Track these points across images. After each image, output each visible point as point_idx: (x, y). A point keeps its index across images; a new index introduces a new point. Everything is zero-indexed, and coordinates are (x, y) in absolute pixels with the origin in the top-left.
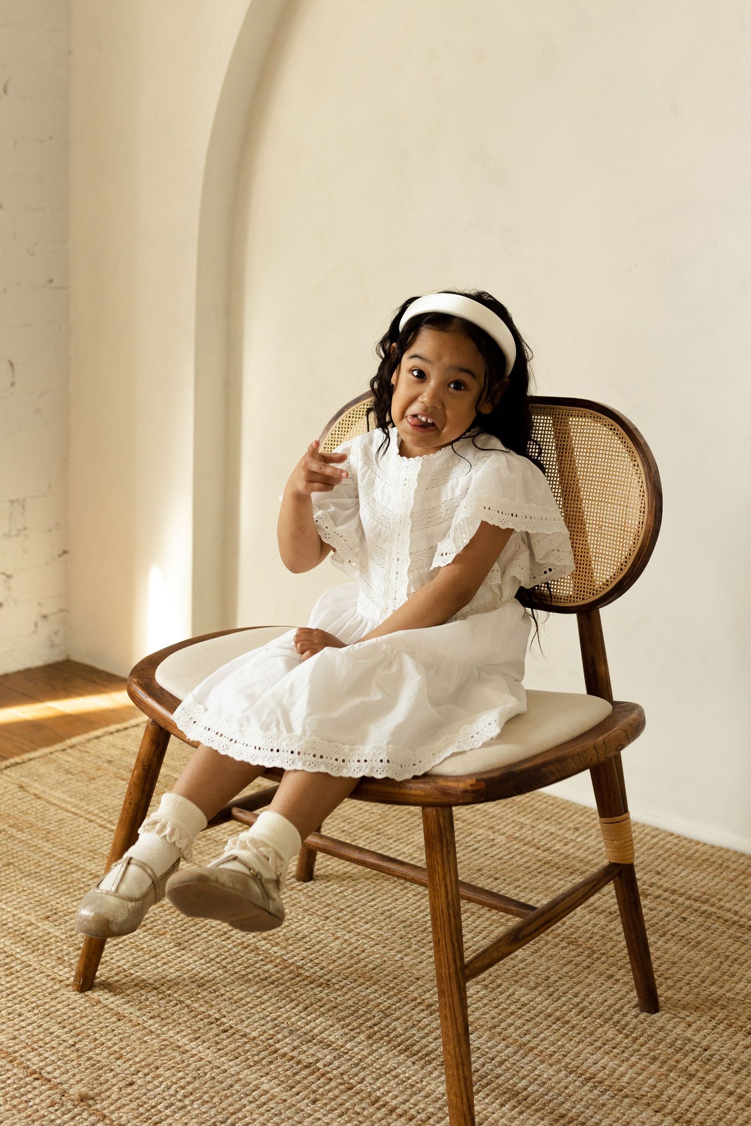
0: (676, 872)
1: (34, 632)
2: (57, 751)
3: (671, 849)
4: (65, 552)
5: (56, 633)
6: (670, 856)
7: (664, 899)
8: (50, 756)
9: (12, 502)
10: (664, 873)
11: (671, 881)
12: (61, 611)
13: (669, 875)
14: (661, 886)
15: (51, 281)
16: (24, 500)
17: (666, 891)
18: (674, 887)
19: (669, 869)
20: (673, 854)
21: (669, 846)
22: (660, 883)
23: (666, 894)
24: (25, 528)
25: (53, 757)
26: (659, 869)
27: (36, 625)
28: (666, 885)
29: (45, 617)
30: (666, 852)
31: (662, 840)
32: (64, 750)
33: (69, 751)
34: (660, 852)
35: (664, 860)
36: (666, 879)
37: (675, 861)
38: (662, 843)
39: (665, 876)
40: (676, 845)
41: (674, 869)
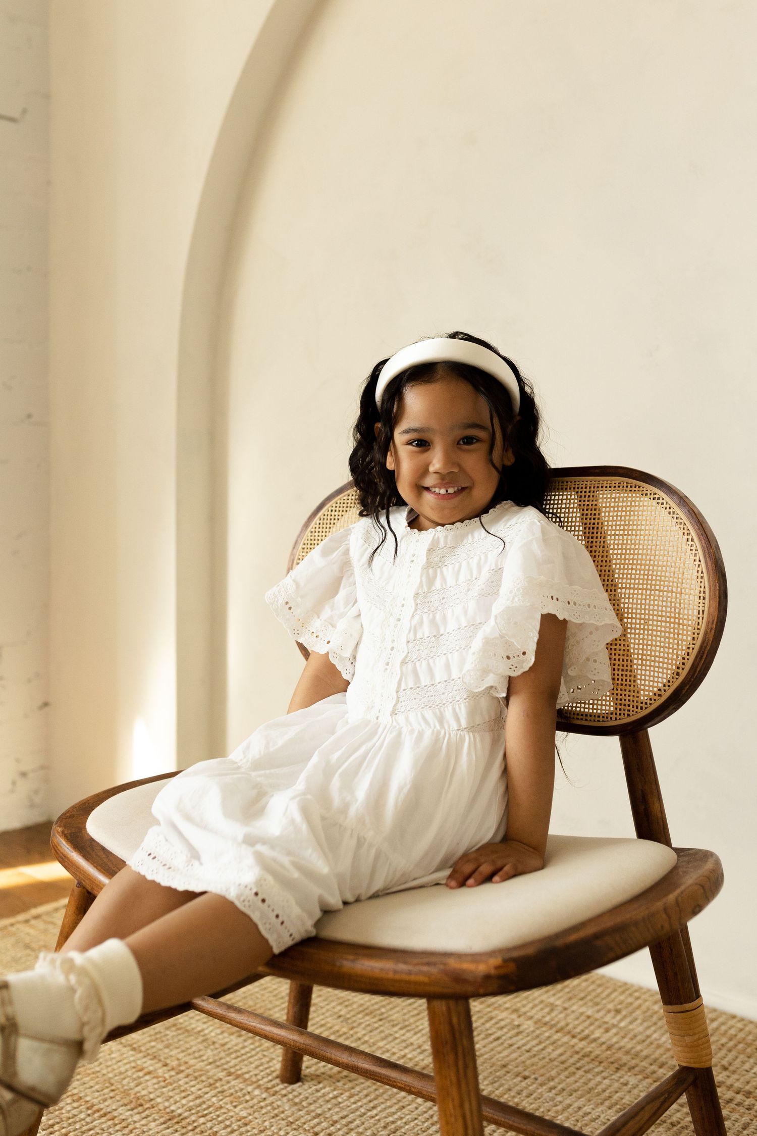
0: (747, 1066)
1: (12, 791)
2: (19, 922)
3: (736, 1035)
4: (46, 704)
5: (36, 792)
6: (736, 1045)
7: (739, 1104)
8: (11, 929)
10: (731, 1068)
11: (742, 1079)
12: (43, 767)
13: (739, 1071)
14: (732, 1086)
15: (29, 416)
17: (738, 1093)
18: (747, 1088)
19: (737, 1063)
20: (739, 1043)
21: (732, 1032)
22: (729, 1082)
23: (739, 1098)
24: (2, 678)
25: (13, 929)
26: (725, 1062)
27: (14, 783)
28: (737, 1085)
29: (24, 774)
30: (731, 1039)
31: (723, 1024)
32: (27, 921)
33: (33, 922)
34: (724, 1040)
35: (730, 1050)
36: (736, 1076)
37: (743, 1051)
38: (723, 1028)
39: (734, 1072)
40: (741, 1030)
41: (743, 1063)
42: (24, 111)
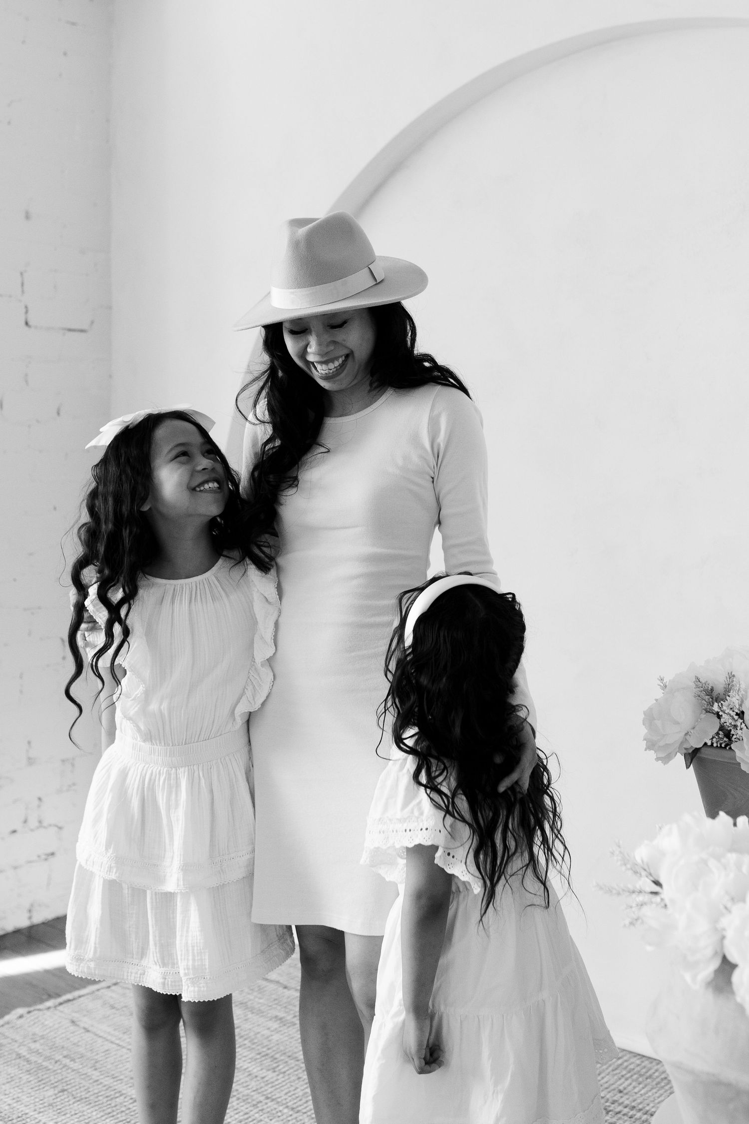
0: (636, 1090)
2: (102, 988)
3: (634, 1069)
6: (632, 1076)
7: (624, 1115)
8: (97, 993)
9: (63, 761)
10: (625, 1091)
11: (631, 1099)
13: (630, 1094)
14: (622, 1103)
16: (73, 759)
17: (626, 1107)
18: (633, 1104)
19: (630, 1088)
20: (635, 1074)
22: (621, 1101)
23: (626, 1110)
24: (74, 784)
25: (99, 993)
26: (621, 1088)
28: (627, 1102)
30: (629, 1072)
32: (109, 987)
33: (113, 988)
34: (624, 1072)
35: (627, 1079)
36: (627, 1097)
37: (636, 1080)
39: (627, 1094)
41: (634, 1087)
42: (92, 322)
